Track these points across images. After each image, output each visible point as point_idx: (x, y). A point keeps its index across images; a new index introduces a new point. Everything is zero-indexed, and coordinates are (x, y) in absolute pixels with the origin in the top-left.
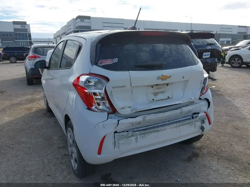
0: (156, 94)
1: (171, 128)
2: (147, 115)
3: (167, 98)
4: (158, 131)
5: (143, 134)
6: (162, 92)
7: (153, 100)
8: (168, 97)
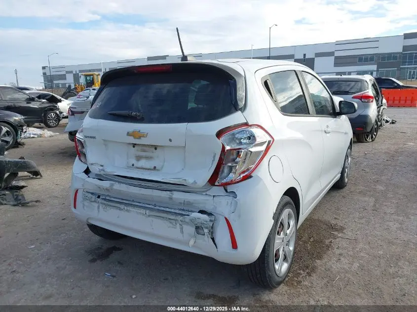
0: (139, 158)
1: (138, 213)
2: (117, 183)
3: (152, 168)
4: (120, 209)
5: (104, 204)
6: (147, 158)
7: (133, 165)
8: (155, 167)
